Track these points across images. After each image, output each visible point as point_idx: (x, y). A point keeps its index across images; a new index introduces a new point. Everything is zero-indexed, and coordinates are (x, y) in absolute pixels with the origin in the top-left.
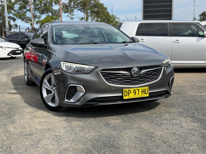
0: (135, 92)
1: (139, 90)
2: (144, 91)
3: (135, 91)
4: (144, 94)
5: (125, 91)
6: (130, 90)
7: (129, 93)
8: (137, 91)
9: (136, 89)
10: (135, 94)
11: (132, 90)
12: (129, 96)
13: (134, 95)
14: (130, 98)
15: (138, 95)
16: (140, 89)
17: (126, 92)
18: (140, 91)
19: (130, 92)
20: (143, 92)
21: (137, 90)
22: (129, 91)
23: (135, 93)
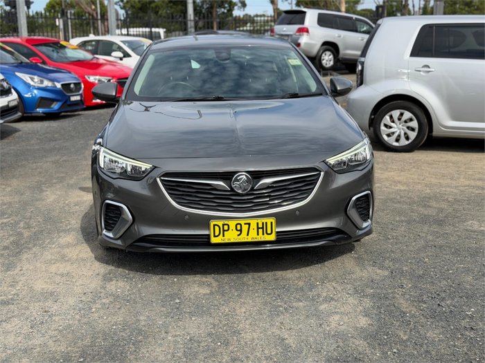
0: (239, 228)
1: (249, 224)
2: (263, 228)
3: (239, 226)
4: (263, 234)
5: (214, 225)
6: (226, 222)
7: (224, 231)
8: (245, 228)
9: (242, 222)
10: (239, 232)
11: (232, 224)
12: (224, 236)
13: (238, 235)
14: (227, 241)
15: (248, 235)
16: (253, 223)
17: (217, 228)
18: (254, 225)
19: (226, 228)
20: (260, 231)
21: (245, 224)
22: (223, 225)
23: (241, 231)
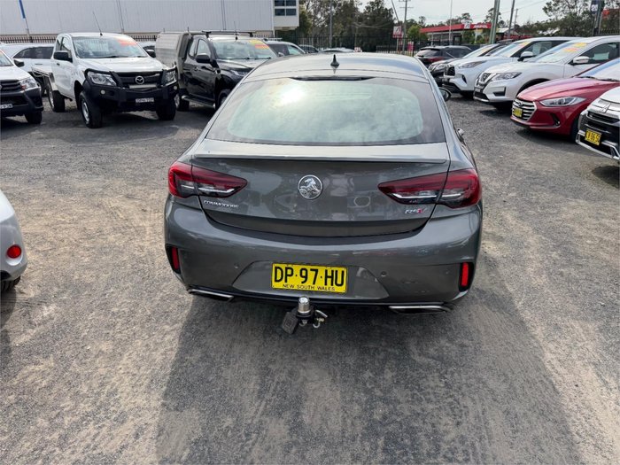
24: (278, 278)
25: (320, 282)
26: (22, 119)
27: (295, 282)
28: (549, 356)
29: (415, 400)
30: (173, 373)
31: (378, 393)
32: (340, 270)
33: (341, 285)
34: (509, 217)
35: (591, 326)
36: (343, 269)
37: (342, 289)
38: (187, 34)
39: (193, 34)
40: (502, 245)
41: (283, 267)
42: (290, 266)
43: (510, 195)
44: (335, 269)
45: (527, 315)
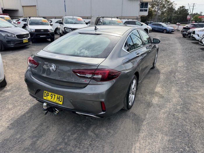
24: (45, 96)
25: (56, 99)
26: (49, 40)
27: (49, 98)
28: (138, 145)
29: (76, 146)
30: (19, 118)
31: (66, 140)
32: (61, 96)
33: (61, 102)
34: (173, 89)
35: (166, 138)
36: (62, 96)
37: (61, 103)
38: (98, 17)
39: (100, 17)
40: (161, 99)
41: (47, 92)
42: (48, 92)
43: (183, 81)
44: (60, 96)
45: (144, 128)
